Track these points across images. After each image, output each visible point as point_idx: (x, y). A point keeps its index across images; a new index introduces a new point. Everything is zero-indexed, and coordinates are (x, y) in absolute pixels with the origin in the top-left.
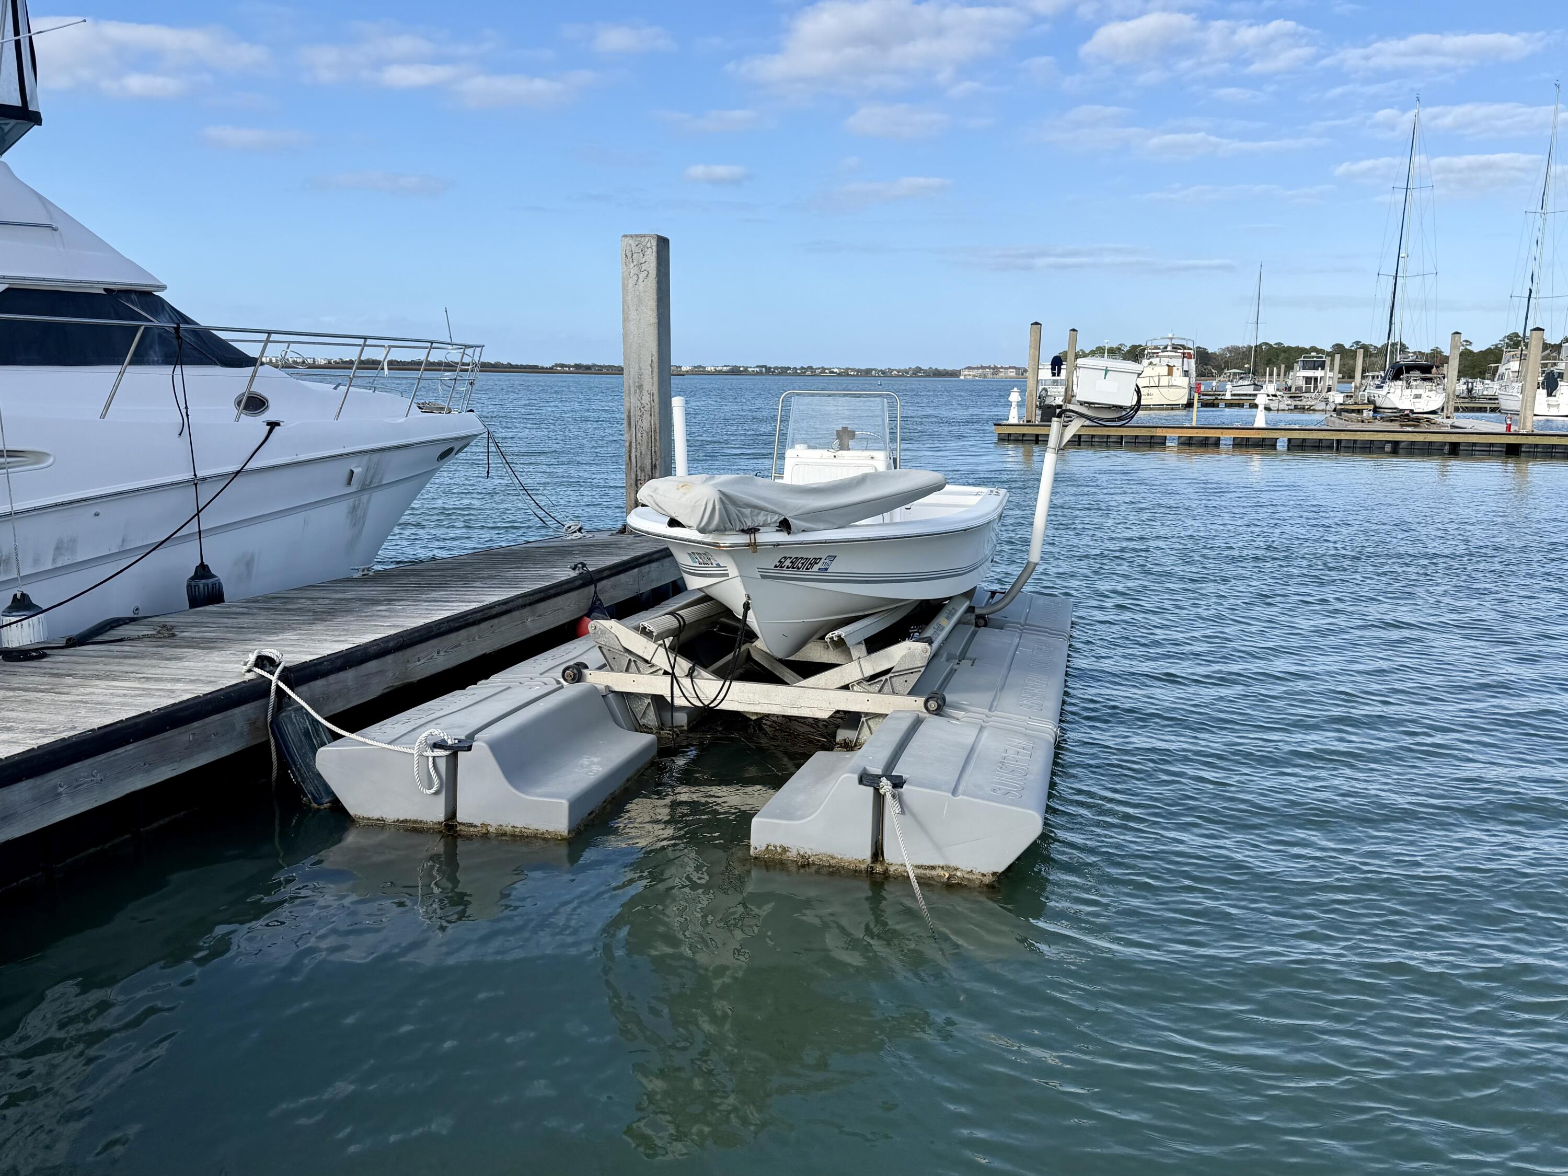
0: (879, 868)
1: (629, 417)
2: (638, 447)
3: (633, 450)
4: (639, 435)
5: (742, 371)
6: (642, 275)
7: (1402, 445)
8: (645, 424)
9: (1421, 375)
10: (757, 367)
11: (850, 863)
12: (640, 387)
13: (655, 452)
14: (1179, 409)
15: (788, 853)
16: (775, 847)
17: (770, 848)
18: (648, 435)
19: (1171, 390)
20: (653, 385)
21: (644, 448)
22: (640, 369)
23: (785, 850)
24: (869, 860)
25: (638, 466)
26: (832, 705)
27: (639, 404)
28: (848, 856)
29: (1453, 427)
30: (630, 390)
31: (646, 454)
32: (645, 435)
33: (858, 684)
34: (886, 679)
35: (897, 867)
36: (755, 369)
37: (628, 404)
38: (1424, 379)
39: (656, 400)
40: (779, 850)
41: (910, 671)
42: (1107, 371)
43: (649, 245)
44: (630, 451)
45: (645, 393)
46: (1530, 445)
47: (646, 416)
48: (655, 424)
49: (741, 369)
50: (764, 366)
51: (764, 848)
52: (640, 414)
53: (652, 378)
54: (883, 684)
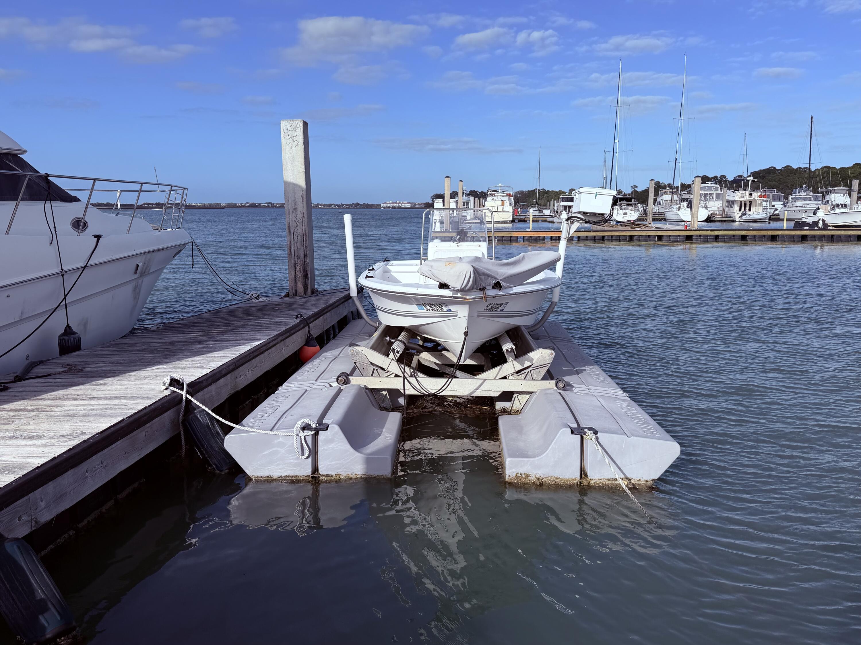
0: (585, 482)
1: (289, 227)
2: (295, 244)
3: (292, 247)
4: (295, 238)
5: (257, 206)
6: (295, 144)
7: (635, 238)
8: (300, 231)
9: (627, 202)
10: (266, 203)
11: (567, 481)
12: (296, 209)
13: (306, 247)
14: (508, 223)
15: (529, 478)
16: (521, 474)
17: (518, 475)
18: (301, 237)
19: (504, 213)
20: (303, 208)
21: (299, 245)
22: (295, 199)
23: (527, 476)
24: (579, 478)
25: (296, 256)
26: (500, 389)
27: (295, 219)
28: (566, 477)
29: (656, 228)
30: (289, 211)
31: (300, 248)
32: (299, 237)
33: (512, 375)
34: (528, 372)
35: (596, 480)
36: (265, 205)
37: (288, 219)
38: (628, 205)
39: (306, 217)
40: (524, 476)
41: (542, 366)
42: (596, 195)
43: (298, 126)
44: (290, 247)
45: (299, 213)
46: (697, 236)
47: (300, 226)
48: (305, 231)
49: (257, 204)
50: (270, 203)
51: (514, 476)
52: (296, 225)
53: (303, 204)
54: (527, 375)
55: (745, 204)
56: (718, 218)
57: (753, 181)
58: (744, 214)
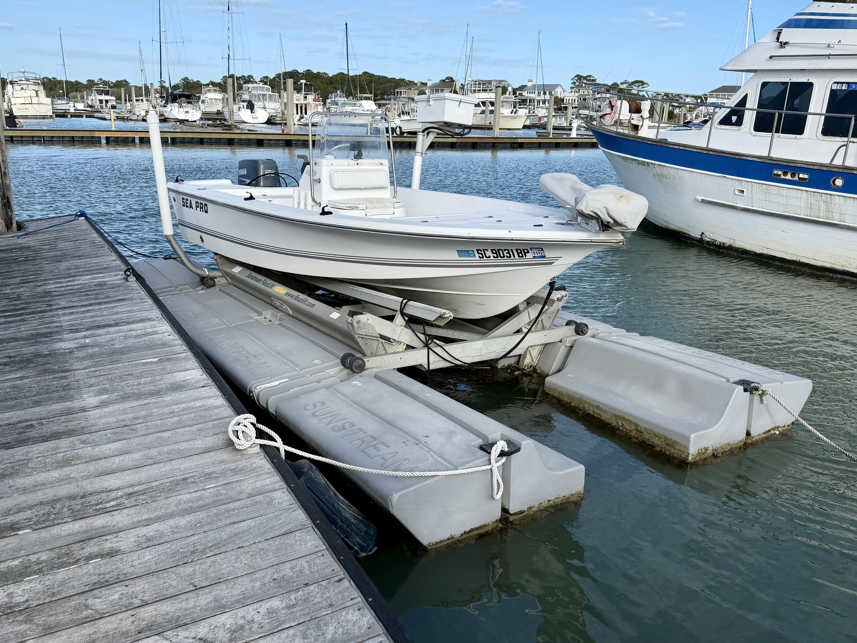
0: (749, 442)
7: (235, 141)
9: (186, 100)
11: (737, 444)
17: (699, 451)
24: (744, 439)
33: (524, 326)
35: (756, 437)
38: (189, 103)
40: (704, 451)
41: (554, 311)
42: (460, 102)
46: (296, 140)
51: (696, 453)
55: (301, 107)
56: (278, 120)
57: (305, 84)
58: (302, 118)
